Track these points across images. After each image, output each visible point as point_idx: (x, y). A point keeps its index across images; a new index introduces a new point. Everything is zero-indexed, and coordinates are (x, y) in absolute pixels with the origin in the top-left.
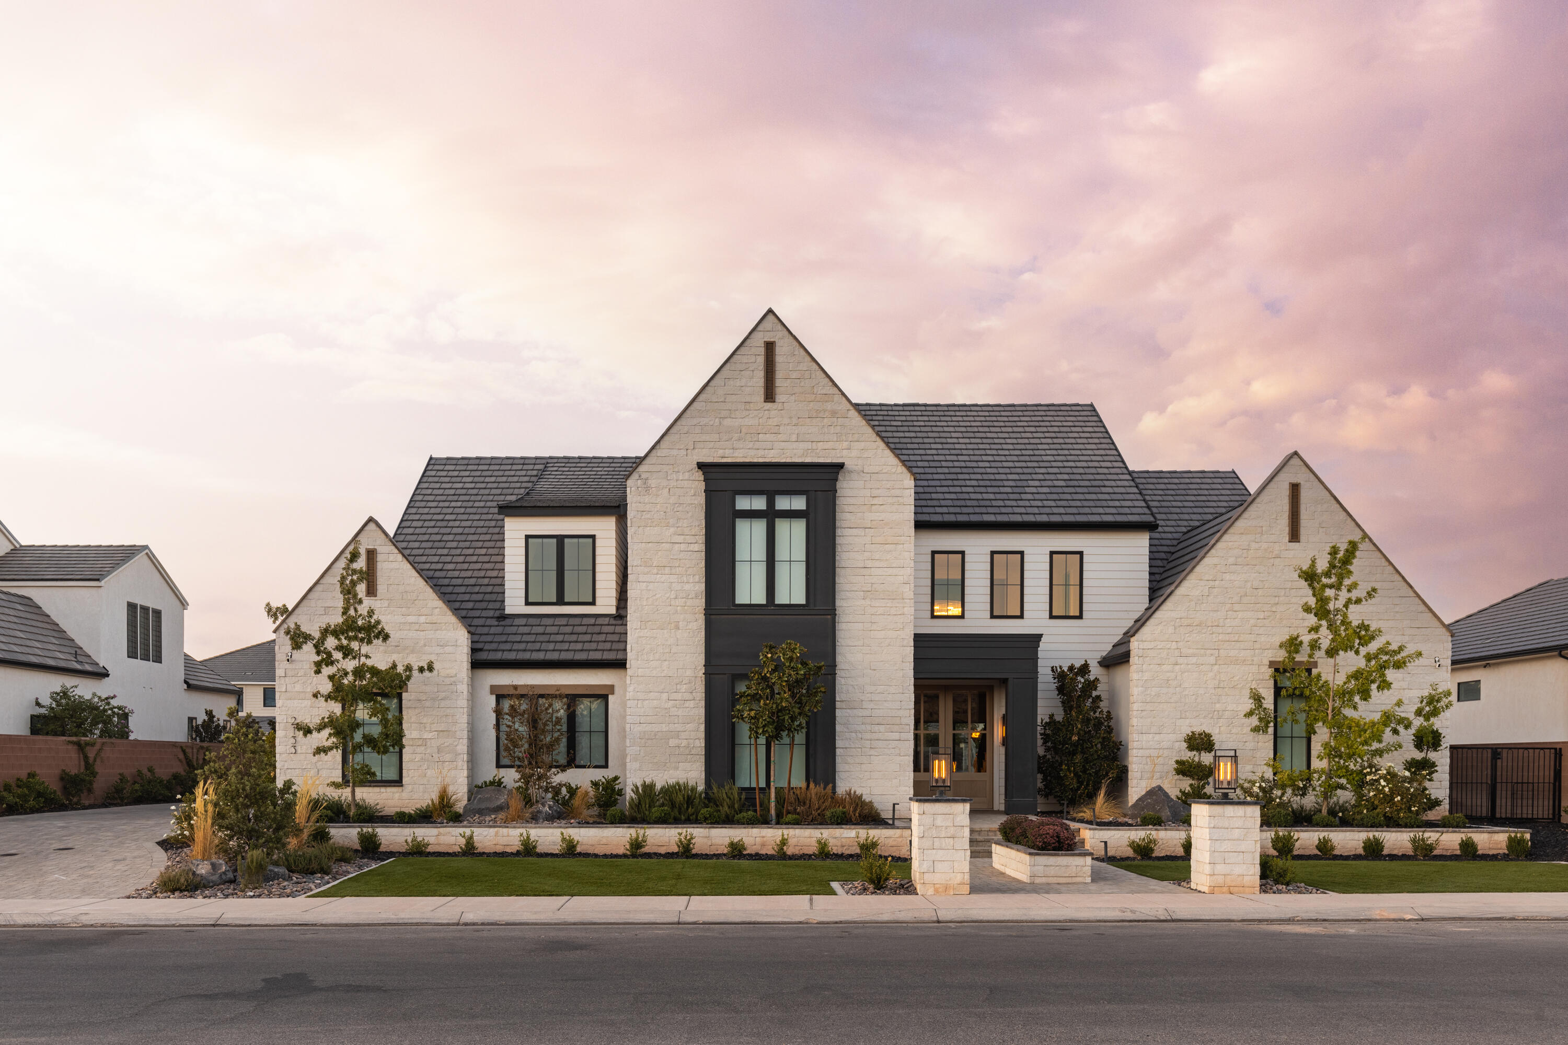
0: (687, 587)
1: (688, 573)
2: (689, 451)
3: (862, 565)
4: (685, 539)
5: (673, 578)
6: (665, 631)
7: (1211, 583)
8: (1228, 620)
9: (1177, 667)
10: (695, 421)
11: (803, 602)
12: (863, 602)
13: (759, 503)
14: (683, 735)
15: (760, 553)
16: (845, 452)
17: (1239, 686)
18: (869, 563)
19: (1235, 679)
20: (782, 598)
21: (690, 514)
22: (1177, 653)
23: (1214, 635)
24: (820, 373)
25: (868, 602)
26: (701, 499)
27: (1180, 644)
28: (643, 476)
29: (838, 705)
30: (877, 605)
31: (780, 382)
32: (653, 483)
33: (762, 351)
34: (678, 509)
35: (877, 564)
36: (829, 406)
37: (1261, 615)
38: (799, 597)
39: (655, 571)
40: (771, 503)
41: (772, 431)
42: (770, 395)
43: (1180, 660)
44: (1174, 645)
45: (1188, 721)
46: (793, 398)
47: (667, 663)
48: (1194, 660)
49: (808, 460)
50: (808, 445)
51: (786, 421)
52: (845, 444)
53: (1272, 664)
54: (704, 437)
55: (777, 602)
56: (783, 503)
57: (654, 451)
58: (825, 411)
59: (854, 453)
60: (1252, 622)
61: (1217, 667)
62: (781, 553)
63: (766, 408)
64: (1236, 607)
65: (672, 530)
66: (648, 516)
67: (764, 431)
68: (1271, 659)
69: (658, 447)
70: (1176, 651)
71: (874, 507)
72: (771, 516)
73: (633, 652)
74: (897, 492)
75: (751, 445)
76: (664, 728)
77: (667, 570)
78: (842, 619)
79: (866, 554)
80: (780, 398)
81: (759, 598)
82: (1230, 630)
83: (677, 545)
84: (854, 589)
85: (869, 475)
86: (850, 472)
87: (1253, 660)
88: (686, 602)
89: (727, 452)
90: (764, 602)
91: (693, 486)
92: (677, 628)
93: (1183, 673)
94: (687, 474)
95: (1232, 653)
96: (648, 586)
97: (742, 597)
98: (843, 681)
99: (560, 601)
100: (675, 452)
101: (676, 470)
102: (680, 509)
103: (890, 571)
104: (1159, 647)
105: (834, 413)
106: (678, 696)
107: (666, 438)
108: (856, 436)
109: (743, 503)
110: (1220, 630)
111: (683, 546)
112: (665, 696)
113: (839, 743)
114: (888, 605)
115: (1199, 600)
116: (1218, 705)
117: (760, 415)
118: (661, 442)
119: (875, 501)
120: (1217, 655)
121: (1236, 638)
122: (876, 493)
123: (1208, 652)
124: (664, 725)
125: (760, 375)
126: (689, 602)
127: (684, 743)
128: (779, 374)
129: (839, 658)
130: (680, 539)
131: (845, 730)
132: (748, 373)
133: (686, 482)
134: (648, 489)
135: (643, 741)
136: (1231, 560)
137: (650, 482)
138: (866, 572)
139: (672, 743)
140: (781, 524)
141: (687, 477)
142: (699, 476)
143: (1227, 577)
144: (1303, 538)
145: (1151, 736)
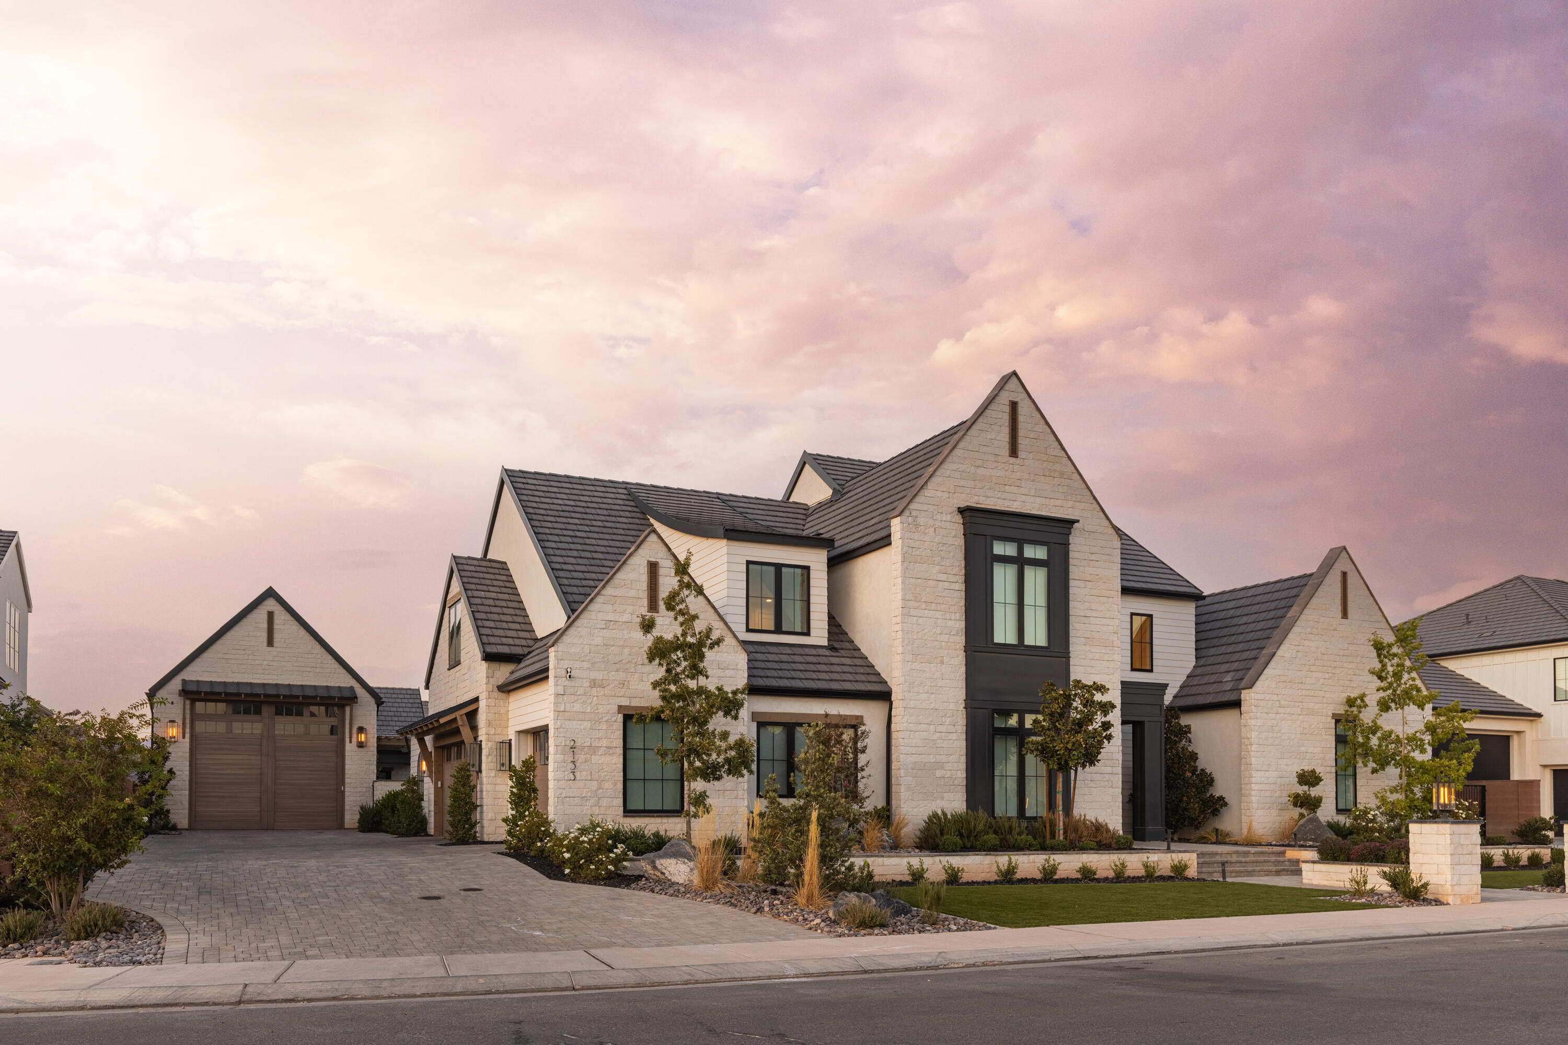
0: (950, 623)
1: (951, 610)
2: (949, 494)
3: (1085, 614)
4: (948, 578)
5: (938, 615)
6: (933, 665)
7: (1298, 648)
8: (1308, 679)
9: (1278, 715)
10: (955, 467)
11: (1046, 645)
12: (1083, 647)
13: (1009, 550)
14: (947, 766)
15: (1012, 598)
18: (1089, 613)
19: (1313, 726)
20: (1029, 641)
21: (952, 554)
23: (1300, 691)
24: (1051, 436)
25: (1088, 648)
26: (961, 541)
27: (1280, 697)
28: (914, 513)
30: (1095, 651)
31: (1022, 441)
32: (921, 520)
33: (1007, 409)
34: (942, 548)
35: (1094, 614)
36: (1058, 467)
37: (1327, 676)
38: (1042, 640)
39: (923, 606)
40: (1020, 551)
41: (1016, 484)
42: (1014, 452)
43: (1281, 710)
44: (1277, 697)
45: (1285, 760)
46: (1031, 455)
47: (934, 696)
48: (1288, 710)
49: (1044, 513)
50: (1043, 501)
51: (1027, 477)
52: (1071, 503)
53: (1334, 715)
54: (963, 483)
55: (1026, 643)
56: (1030, 552)
57: (921, 491)
58: (1055, 471)
60: (1322, 681)
61: (1301, 716)
62: (1028, 599)
63: (1010, 462)
64: (1313, 668)
65: (937, 568)
66: (918, 553)
67: (1009, 483)
68: (1334, 712)
70: (1278, 702)
71: (1092, 562)
72: (1020, 562)
73: (907, 684)
74: (1110, 551)
75: (999, 495)
76: (932, 759)
77: (933, 606)
79: (1087, 604)
80: (1021, 454)
81: (1012, 639)
82: (1309, 687)
83: (941, 583)
84: (1078, 635)
85: (1088, 533)
87: (1323, 712)
88: (949, 639)
89: (981, 499)
90: (1016, 643)
91: (954, 528)
92: (942, 663)
93: (1282, 720)
94: (949, 515)
95: (1311, 706)
96: (917, 620)
97: (999, 638)
99: (778, 630)
100: (939, 494)
101: (940, 511)
102: (944, 548)
103: (1104, 621)
104: (1267, 699)
105: (1062, 475)
106: (943, 728)
107: (931, 479)
108: (1079, 496)
109: (999, 548)
110: (1303, 686)
111: (946, 585)
112: (932, 727)
114: (1102, 651)
115: (1291, 661)
116: (1303, 748)
117: (1007, 468)
118: (929, 484)
119: (1093, 557)
120: (1302, 707)
121: (1313, 694)
122: (1092, 549)
123: (1297, 704)
124: (931, 756)
125: (1006, 430)
126: (952, 639)
127: (948, 774)
128: (1021, 433)
130: (943, 577)
132: (996, 428)
133: (948, 523)
134: (916, 526)
135: (915, 771)
136: (1309, 630)
137: (919, 520)
138: (1086, 620)
139: (939, 773)
140: (1029, 572)
141: (949, 519)
142: (959, 519)
143: (1307, 643)
144: (1349, 616)
145: (1263, 773)
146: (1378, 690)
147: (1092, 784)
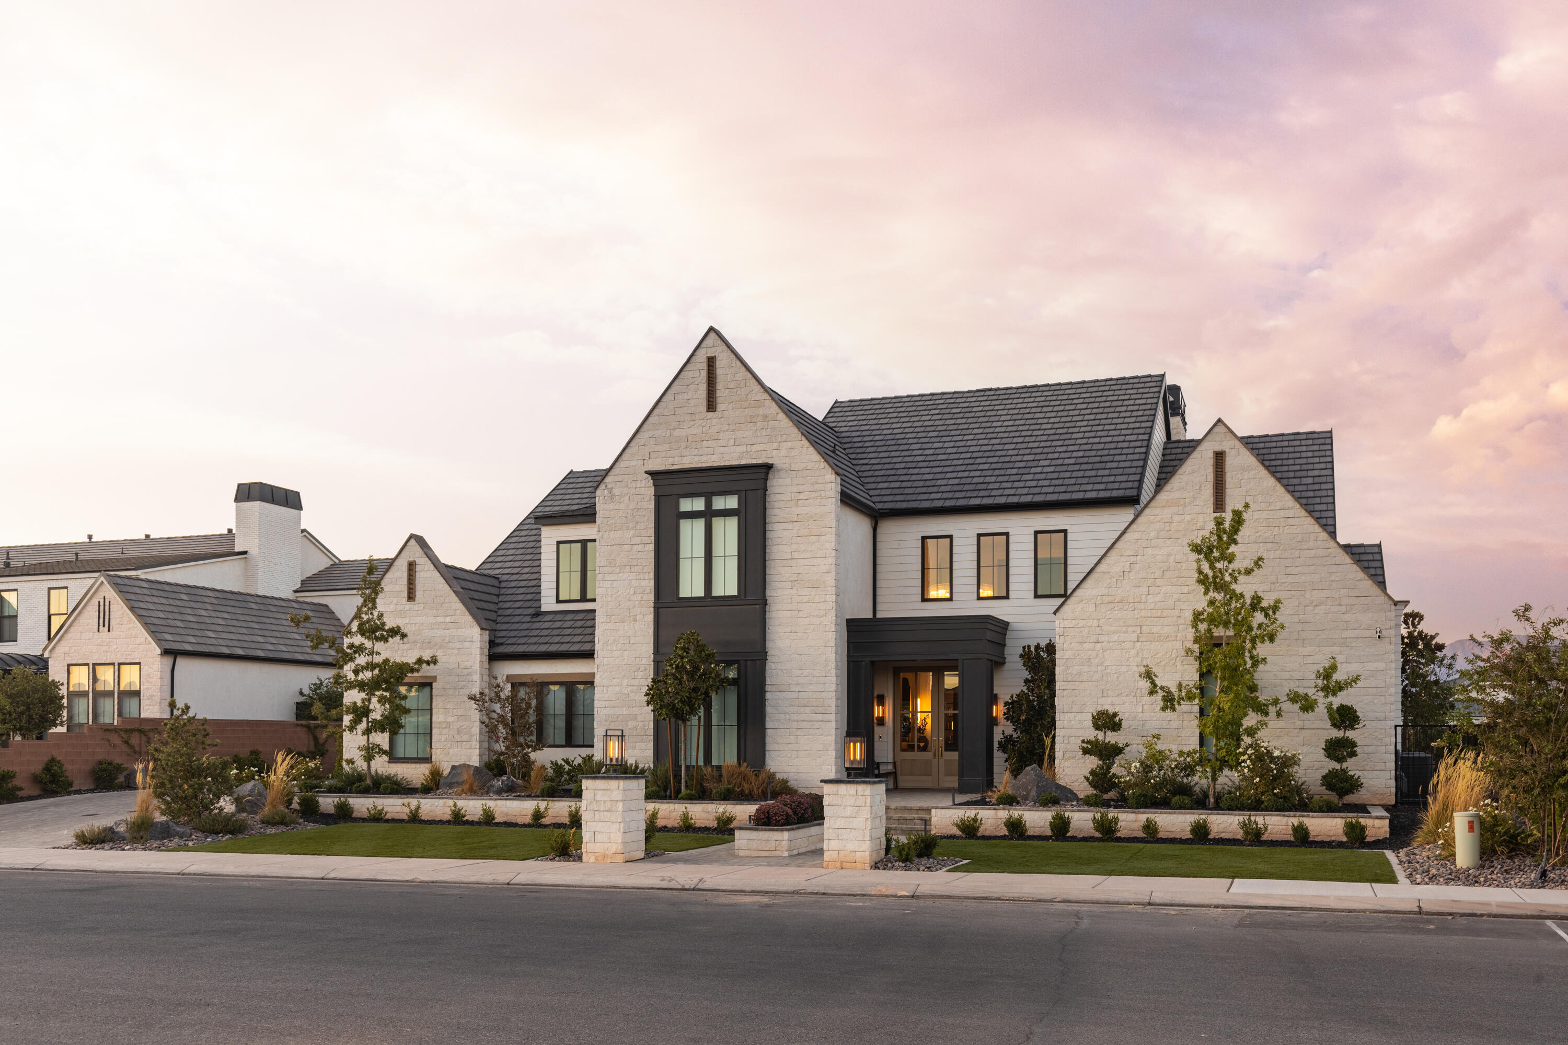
0: (643, 583)
1: (643, 571)
2: (646, 461)
3: (790, 557)
4: (641, 540)
5: (632, 576)
6: (626, 624)
7: (1133, 559)
8: (1151, 596)
9: (1099, 645)
10: (651, 434)
11: (735, 593)
12: (790, 591)
13: (698, 504)
14: (640, 718)
15: (700, 551)
16: (775, 453)
17: (1162, 663)
18: (796, 555)
19: (1159, 655)
20: (718, 591)
21: (646, 518)
22: (1098, 630)
23: (1136, 612)
24: (753, 381)
25: (794, 591)
26: (652, 505)
27: (1102, 621)
28: (609, 486)
29: (768, 688)
30: (803, 593)
31: (721, 393)
32: (616, 491)
33: (705, 366)
34: (636, 514)
35: (803, 555)
36: (761, 411)
37: (1185, 589)
38: (731, 589)
39: (618, 570)
40: (708, 504)
41: (713, 438)
42: (711, 405)
43: (1101, 638)
44: (1095, 623)
45: (1110, 699)
46: (731, 406)
47: (627, 652)
48: (1115, 637)
49: (743, 462)
50: (744, 448)
51: (725, 427)
52: (775, 445)
53: (1196, 640)
54: (658, 448)
55: (713, 594)
56: (720, 503)
57: (618, 463)
58: (757, 416)
59: (783, 453)
60: (1176, 596)
61: (1139, 643)
62: (717, 550)
63: (708, 417)
64: (1159, 582)
65: (632, 532)
66: (613, 521)
67: (706, 438)
68: (1196, 635)
69: (620, 460)
70: (1098, 629)
71: (800, 502)
72: (709, 515)
73: (600, 643)
74: (820, 487)
75: (696, 452)
76: (625, 711)
77: (627, 569)
78: (773, 609)
79: (793, 546)
80: (720, 407)
81: (699, 592)
82: (1152, 606)
83: (636, 546)
84: (782, 579)
85: (795, 472)
86: (779, 470)
87: (1177, 636)
88: (642, 597)
89: (677, 460)
90: (703, 595)
91: (648, 494)
92: (635, 620)
93: (1104, 651)
94: (643, 481)
95: (1155, 630)
96: (612, 584)
97: (684, 592)
98: (773, 666)
99: (583, 599)
100: (634, 463)
101: (634, 479)
102: (638, 513)
103: (814, 561)
104: (1079, 626)
105: (765, 417)
106: (636, 682)
107: (627, 451)
108: (785, 436)
109: (686, 505)
110: (1142, 606)
111: (639, 547)
112: (625, 682)
113: (768, 724)
114: (813, 593)
115: (1120, 576)
117: (703, 424)
118: (624, 454)
119: (802, 496)
120: (1139, 632)
121: (1159, 614)
122: (801, 488)
123: (1130, 629)
124: (624, 709)
125: (703, 388)
126: (645, 597)
127: (640, 725)
128: (720, 386)
129: (769, 645)
130: (637, 540)
131: (775, 712)
132: (693, 387)
133: (643, 489)
134: (612, 497)
136: (1153, 534)
137: (614, 491)
138: (794, 563)
140: (718, 523)
141: (643, 485)
142: (650, 484)
143: (1149, 551)
144: (1228, 506)
145: (1072, 715)
147: (799, 733)
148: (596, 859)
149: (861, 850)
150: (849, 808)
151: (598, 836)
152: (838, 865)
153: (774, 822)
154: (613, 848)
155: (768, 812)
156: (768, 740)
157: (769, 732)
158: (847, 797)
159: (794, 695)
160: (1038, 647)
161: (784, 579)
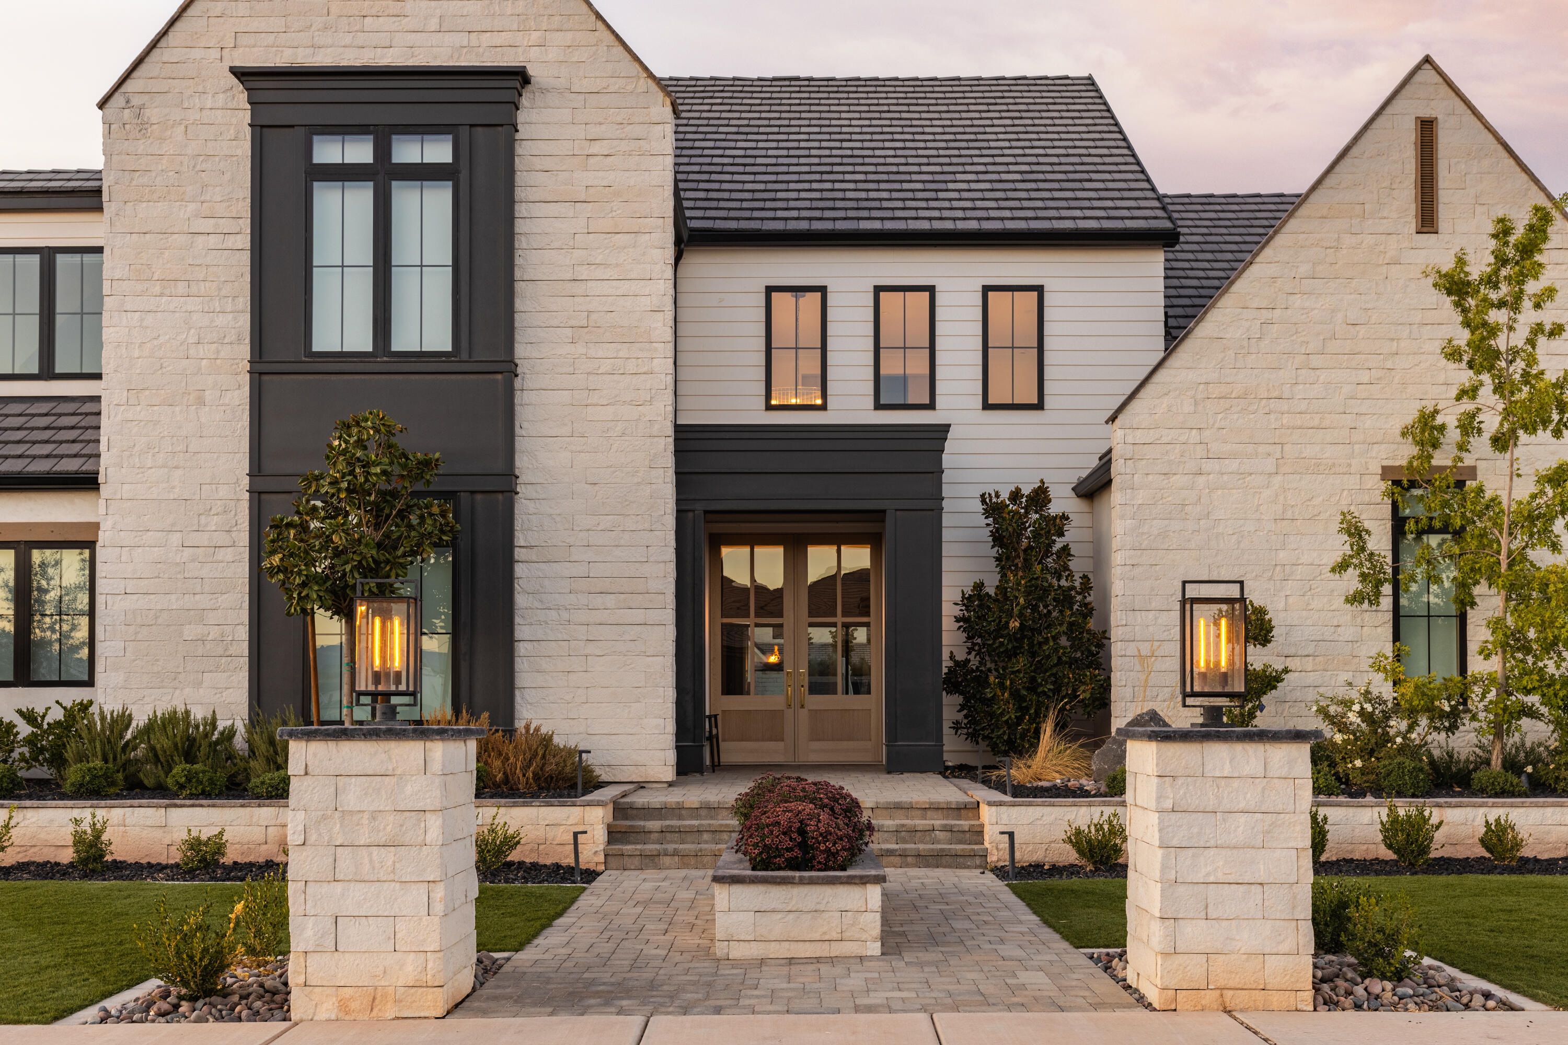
0: (220, 320)
1: (223, 292)
2: (225, 52)
3: (569, 276)
4: (216, 226)
5: (193, 304)
6: (177, 409)
7: (1266, 313)
8: (1301, 387)
9: (1201, 480)
11: (449, 348)
12: (569, 349)
13: (360, 152)
14: (211, 617)
15: (362, 250)
16: (534, 53)
17: (1323, 516)
18: (584, 273)
19: (1316, 501)
20: (405, 339)
21: (227, 176)
22: (1200, 451)
23: (1272, 416)
25: (580, 349)
26: (244, 148)
27: (1207, 433)
28: (136, 101)
29: (519, 554)
30: (600, 354)
32: (153, 114)
34: (204, 166)
35: (599, 273)
37: (1365, 377)
38: (437, 337)
39: (157, 289)
40: (383, 151)
41: (391, 12)
43: (1207, 466)
44: (1194, 436)
47: (179, 472)
48: (1233, 465)
49: (462, 63)
50: (463, 39)
52: (535, 36)
53: (1386, 471)
54: (255, 25)
55: (395, 348)
56: (409, 150)
57: (156, 52)
59: (553, 54)
60: (1347, 389)
61: (1279, 478)
62: (404, 250)
64: (1316, 361)
65: (192, 207)
66: (143, 181)
67: (374, 12)
68: (1386, 463)
69: (162, 43)
70: (1198, 447)
71: (592, 160)
72: (383, 175)
73: (114, 451)
74: (638, 130)
75: (348, 39)
76: (174, 602)
77: (181, 288)
78: (528, 384)
79: (577, 253)
81: (360, 341)
82: (1303, 406)
83: (201, 239)
84: (550, 323)
85: (581, 97)
86: (544, 91)
87: (1350, 465)
88: (218, 352)
90: (369, 348)
91: (234, 121)
92: (201, 402)
93: (1212, 490)
94: (221, 96)
95: (1309, 450)
96: (142, 320)
97: (324, 341)
98: (531, 506)
99: (47, 372)
101: (200, 89)
102: (208, 166)
103: (625, 287)
104: (1164, 440)
106: (203, 539)
107: (179, 25)
108: (557, 18)
109: (328, 151)
110: (1284, 406)
111: (213, 241)
112: (176, 539)
113: (522, 631)
114: (621, 354)
115: (1242, 347)
116: (1282, 554)
118: (171, 34)
119: (596, 148)
120: (1278, 455)
121: (1316, 422)
122: (594, 131)
123: (1262, 449)
124: (173, 597)
127: (214, 632)
129: (522, 462)
130: (206, 226)
131: (537, 604)
133: (220, 113)
134: (143, 126)
135: (132, 629)
136: (1304, 269)
137: (147, 113)
138: (578, 288)
139: (190, 632)
140: (404, 193)
141: (220, 104)
142: (241, 96)
143: (1297, 301)
144: (1443, 223)
145: (1151, 615)
146: (1458, 398)
147: (591, 648)
148: (343, 1006)
149: (1284, 948)
150: (1243, 818)
151: (350, 933)
152: (1210, 997)
153: (822, 858)
154: (410, 969)
155: (802, 832)
156: (521, 665)
157: (521, 649)
158: (1236, 783)
159: (580, 570)
160: (1016, 495)
161: (555, 322)
